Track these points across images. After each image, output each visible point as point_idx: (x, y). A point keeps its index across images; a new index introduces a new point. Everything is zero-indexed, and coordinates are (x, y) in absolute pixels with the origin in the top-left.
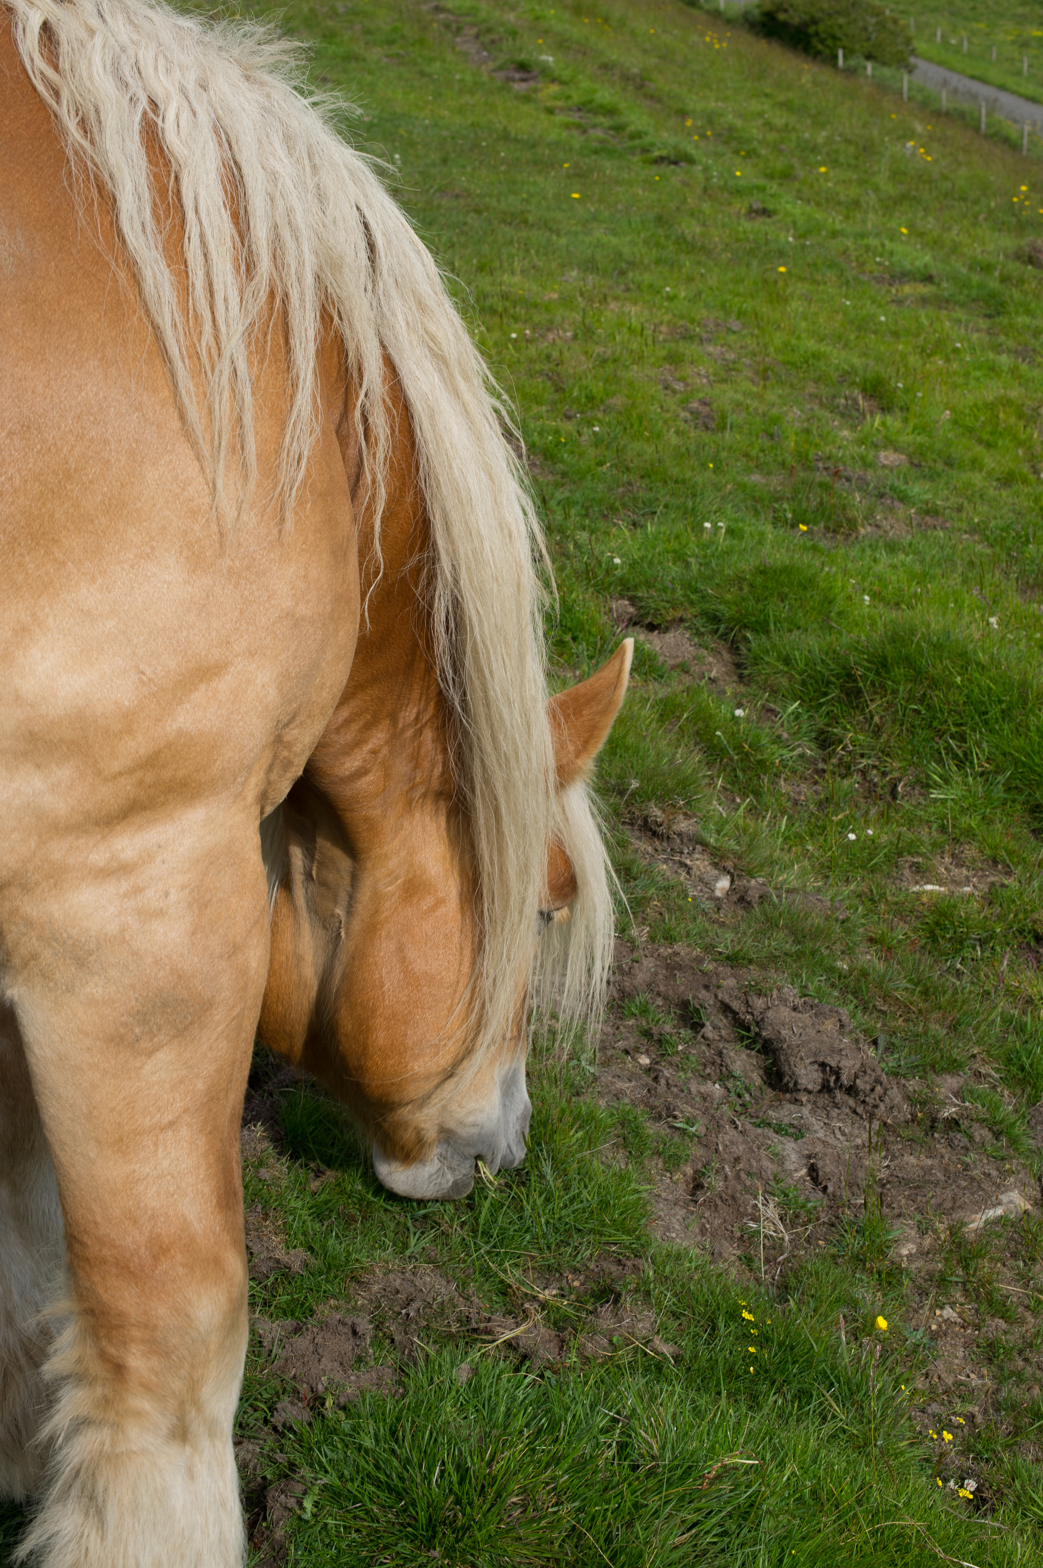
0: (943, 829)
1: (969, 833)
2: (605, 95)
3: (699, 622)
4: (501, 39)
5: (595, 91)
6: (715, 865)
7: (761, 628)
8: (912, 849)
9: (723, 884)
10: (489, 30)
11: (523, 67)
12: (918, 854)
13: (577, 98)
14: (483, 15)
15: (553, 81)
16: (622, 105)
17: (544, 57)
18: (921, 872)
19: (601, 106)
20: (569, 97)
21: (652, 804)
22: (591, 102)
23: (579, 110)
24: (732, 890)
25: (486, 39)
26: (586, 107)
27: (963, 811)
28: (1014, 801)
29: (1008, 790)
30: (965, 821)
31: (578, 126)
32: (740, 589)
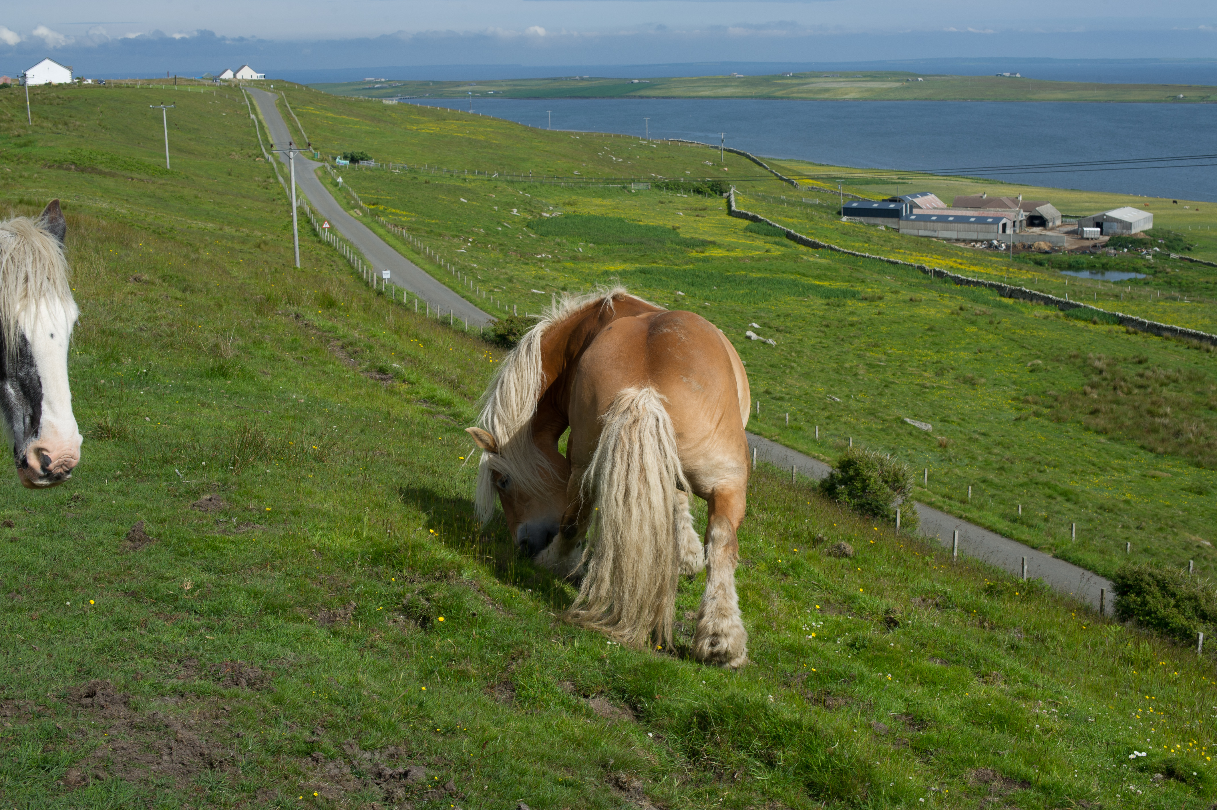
0: (763, 794)
1: (776, 795)
2: (443, 393)
3: (613, 693)
4: (362, 351)
5: (435, 390)
7: (650, 695)
10: (351, 344)
11: (382, 371)
12: (753, 805)
13: (422, 394)
14: (341, 332)
15: (404, 381)
16: (456, 400)
17: (395, 365)
19: (442, 400)
20: (418, 393)
21: (621, 771)
22: (433, 397)
23: (425, 401)
25: (349, 349)
26: (430, 399)
27: (772, 784)
28: (799, 781)
29: (795, 775)
30: (774, 790)
31: (430, 413)
32: (636, 674)
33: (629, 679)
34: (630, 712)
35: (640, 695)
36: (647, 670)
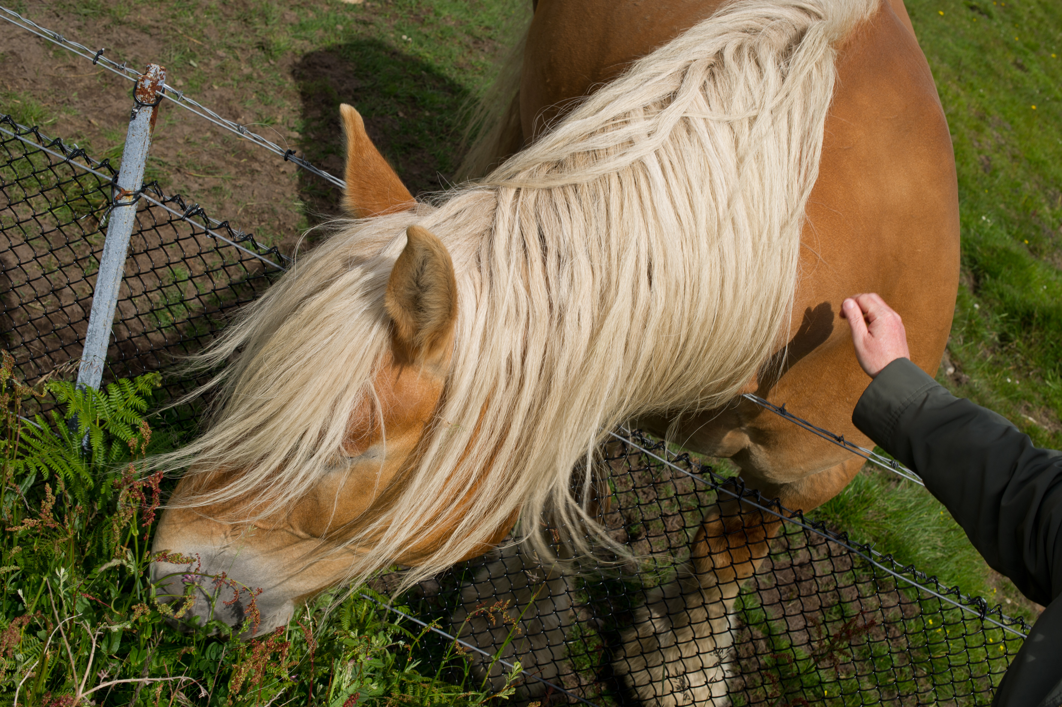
0: (1044, 399)
1: (1055, 406)
3: (966, 260)
6: (951, 361)
7: (995, 276)
8: (1030, 399)
9: (951, 370)
12: (1031, 402)
18: (1029, 411)
24: (954, 375)
27: (1056, 395)
30: (1055, 400)
32: (992, 254)
33: (985, 255)
34: (972, 280)
35: (987, 271)
36: (1003, 254)
